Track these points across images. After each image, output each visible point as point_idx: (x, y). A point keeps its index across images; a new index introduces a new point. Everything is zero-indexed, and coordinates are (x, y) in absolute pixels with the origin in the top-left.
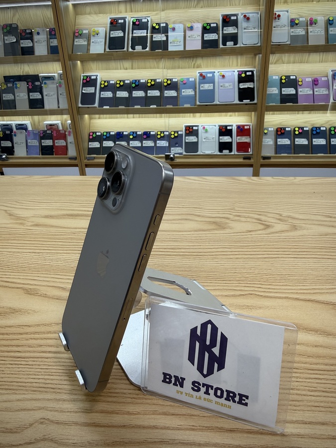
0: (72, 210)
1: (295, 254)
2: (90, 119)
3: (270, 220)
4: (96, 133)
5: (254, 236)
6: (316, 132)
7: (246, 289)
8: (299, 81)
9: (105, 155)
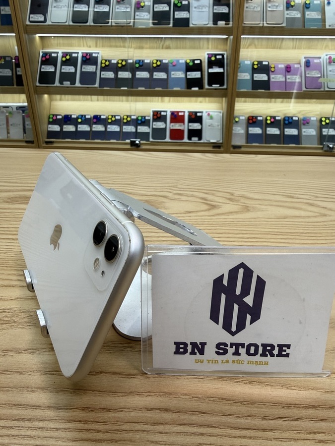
2: (51, 100)
3: (217, 199)
4: (57, 115)
6: (289, 122)
8: (271, 68)
9: (65, 139)
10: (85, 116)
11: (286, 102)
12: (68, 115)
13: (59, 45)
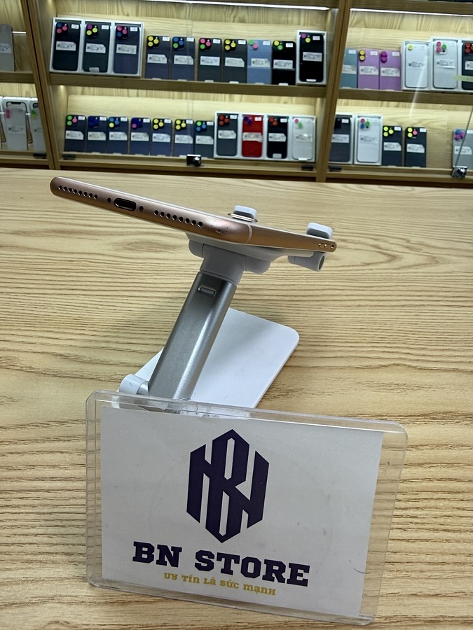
0: (61, 223)
1: (448, 301)
2: (69, 93)
3: (393, 247)
4: (77, 117)
5: (378, 271)
7: (387, 356)
9: (91, 152)
10: (119, 118)
11: (403, 107)
12: (95, 117)
13: (81, 11)
